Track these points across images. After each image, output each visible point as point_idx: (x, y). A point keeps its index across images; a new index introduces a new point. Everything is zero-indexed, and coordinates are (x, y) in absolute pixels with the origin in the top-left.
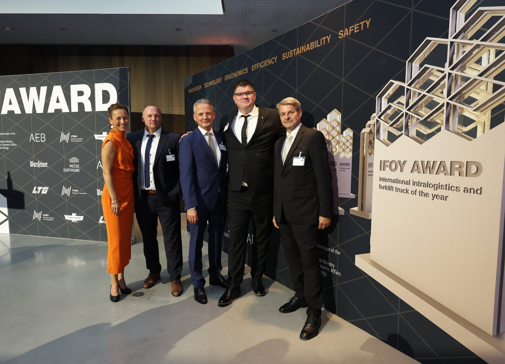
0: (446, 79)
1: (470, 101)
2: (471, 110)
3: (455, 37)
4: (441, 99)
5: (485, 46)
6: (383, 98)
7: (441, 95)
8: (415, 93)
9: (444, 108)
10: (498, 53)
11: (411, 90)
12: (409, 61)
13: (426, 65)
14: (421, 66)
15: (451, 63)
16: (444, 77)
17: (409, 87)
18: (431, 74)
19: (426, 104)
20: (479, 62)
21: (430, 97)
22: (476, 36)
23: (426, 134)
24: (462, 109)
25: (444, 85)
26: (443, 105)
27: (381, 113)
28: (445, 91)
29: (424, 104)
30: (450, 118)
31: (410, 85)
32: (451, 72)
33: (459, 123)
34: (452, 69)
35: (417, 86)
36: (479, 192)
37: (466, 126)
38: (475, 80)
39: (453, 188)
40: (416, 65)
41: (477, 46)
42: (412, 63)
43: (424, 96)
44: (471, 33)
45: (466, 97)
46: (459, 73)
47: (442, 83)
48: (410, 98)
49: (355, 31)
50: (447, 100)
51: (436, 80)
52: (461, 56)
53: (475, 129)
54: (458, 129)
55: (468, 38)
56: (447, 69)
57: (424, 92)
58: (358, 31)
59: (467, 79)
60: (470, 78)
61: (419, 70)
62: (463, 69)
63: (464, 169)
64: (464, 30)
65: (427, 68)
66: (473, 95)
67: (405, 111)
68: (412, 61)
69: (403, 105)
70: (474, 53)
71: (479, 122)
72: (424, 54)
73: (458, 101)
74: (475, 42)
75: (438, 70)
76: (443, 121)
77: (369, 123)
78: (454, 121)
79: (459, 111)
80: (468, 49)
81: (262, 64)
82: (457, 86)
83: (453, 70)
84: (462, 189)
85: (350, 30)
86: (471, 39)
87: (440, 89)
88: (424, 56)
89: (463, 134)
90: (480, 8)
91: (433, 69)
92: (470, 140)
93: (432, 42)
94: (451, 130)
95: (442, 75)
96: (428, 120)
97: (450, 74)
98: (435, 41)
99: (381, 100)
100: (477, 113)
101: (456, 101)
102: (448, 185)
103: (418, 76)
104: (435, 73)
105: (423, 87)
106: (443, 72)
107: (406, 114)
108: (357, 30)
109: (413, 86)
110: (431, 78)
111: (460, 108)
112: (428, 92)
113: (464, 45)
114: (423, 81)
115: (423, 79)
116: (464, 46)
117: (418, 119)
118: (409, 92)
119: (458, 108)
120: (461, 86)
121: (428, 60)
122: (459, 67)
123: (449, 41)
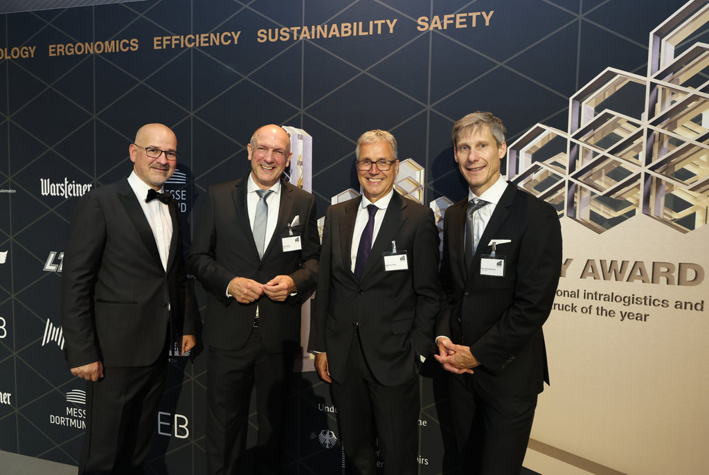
0: (644, 138)
1: (684, 175)
2: (686, 188)
3: (660, 77)
4: (637, 166)
6: (522, 152)
7: (634, 160)
8: (586, 151)
9: (641, 181)
11: (578, 146)
12: (573, 99)
13: (607, 111)
14: (598, 109)
15: (651, 114)
16: (640, 134)
17: (575, 141)
18: (616, 125)
19: (609, 171)
20: (698, 120)
21: (614, 161)
22: (694, 82)
23: (608, 217)
24: (671, 186)
25: (640, 145)
26: (638, 176)
27: (517, 176)
28: (642, 156)
29: (603, 170)
30: (651, 196)
31: (577, 137)
32: (652, 127)
33: (667, 205)
34: (654, 124)
35: (592, 141)
36: (699, 307)
37: (677, 211)
38: (691, 146)
39: (656, 303)
40: (588, 107)
41: (695, 98)
42: (581, 103)
43: (604, 158)
44: (685, 76)
45: (677, 168)
46: (665, 132)
47: (636, 142)
48: (577, 157)
49: (458, 26)
50: (644, 169)
51: (626, 137)
52: (668, 108)
53: (692, 217)
54: (665, 214)
55: (681, 83)
56: (645, 123)
57: (605, 153)
58: (465, 26)
59: (679, 142)
60: (683, 142)
61: (595, 115)
62: (672, 127)
63: (675, 274)
64: (673, 69)
65: (608, 116)
66: (689, 167)
67: (567, 177)
68: (580, 99)
69: (564, 168)
70: (690, 106)
71: (698, 208)
72: (604, 92)
73: (664, 173)
74: (692, 91)
75: (629, 122)
76: (638, 200)
78: (658, 203)
79: (667, 188)
80: (680, 99)
81: (190, 41)
82: (663, 151)
83: (655, 126)
84: (672, 304)
85: (446, 22)
86: (685, 85)
87: (632, 152)
88: (604, 96)
89: (673, 223)
90: (698, 44)
91: (619, 118)
92: (685, 232)
93: (618, 76)
94: (652, 215)
95: (635, 131)
96: (613, 197)
97: (650, 131)
98: (624, 76)
99: (518, 154)
100: (695, 194)
101: (661, 173)
102: (648, 297)
103: (593, 126)
104: (623, 125)
105: (603, 144)
106: (638, 126)
107: (570, 183)
108: (461, 23)
109: (582, 139)
110: (617, 131)
111: (667, 183)
112: (612, 152)
113: (674, 91)
114: (603, 134)
115: (603, 130)
116: (673, 94)
117: (593, 194)
118: (575, 148)
119: (664, 183)
120: (669, 151)
121: (609, 103)
122: (665, 123)
123: (648, 80)
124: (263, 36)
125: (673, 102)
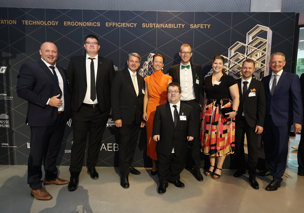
3: (249, 45)
5: (259, 51)
8: (232, 62)
10: (262, 54)
12: (229, 49)
13: (237, 52)
14: (235, 52)
15: (247, 54)
16: (244, 58)
17: (230, 60)
18: (239, 56)
19: (237, 67)
20: (256, 55)
21: (239, 65)
22: (256, 46)
23: (237, 79)
31: (230, 59)
32: (247, 57)
34: (247, 56)
35: (233, 60)
40: (233, 51)
41: (256, 50)
43: (236, 64)
44: (254, 45)
48: (230, 64)
49: (201, 28)
52: (250, 52)
57: (236, 63)
62: (251, 57)
65: (237, 54)
67: (228, 69)
68: (231, 49)
69: (227, 67)
70: (255, 52)
71: (256, 76)
75: (242, 55)
77: (209, 73)
80: (253, 50)
81: (119, 25)
85: (198, 26)
86: (254, 47)
88: (237, 48)
90: (257, 37)
91: (240, 54)
97: (246, 58)
98: (241, 44)
103: (234, 56)
105: (236, 61)
106: (244, 56)
107: (229, 71)
109: (231, 59)
110: (239, 58)
112: (238, 63)
113: (252, 48)
117: (234, 73)
122: (250, 56)
123: (246, 45)
124: (144, 25)
125: (252, 51)
